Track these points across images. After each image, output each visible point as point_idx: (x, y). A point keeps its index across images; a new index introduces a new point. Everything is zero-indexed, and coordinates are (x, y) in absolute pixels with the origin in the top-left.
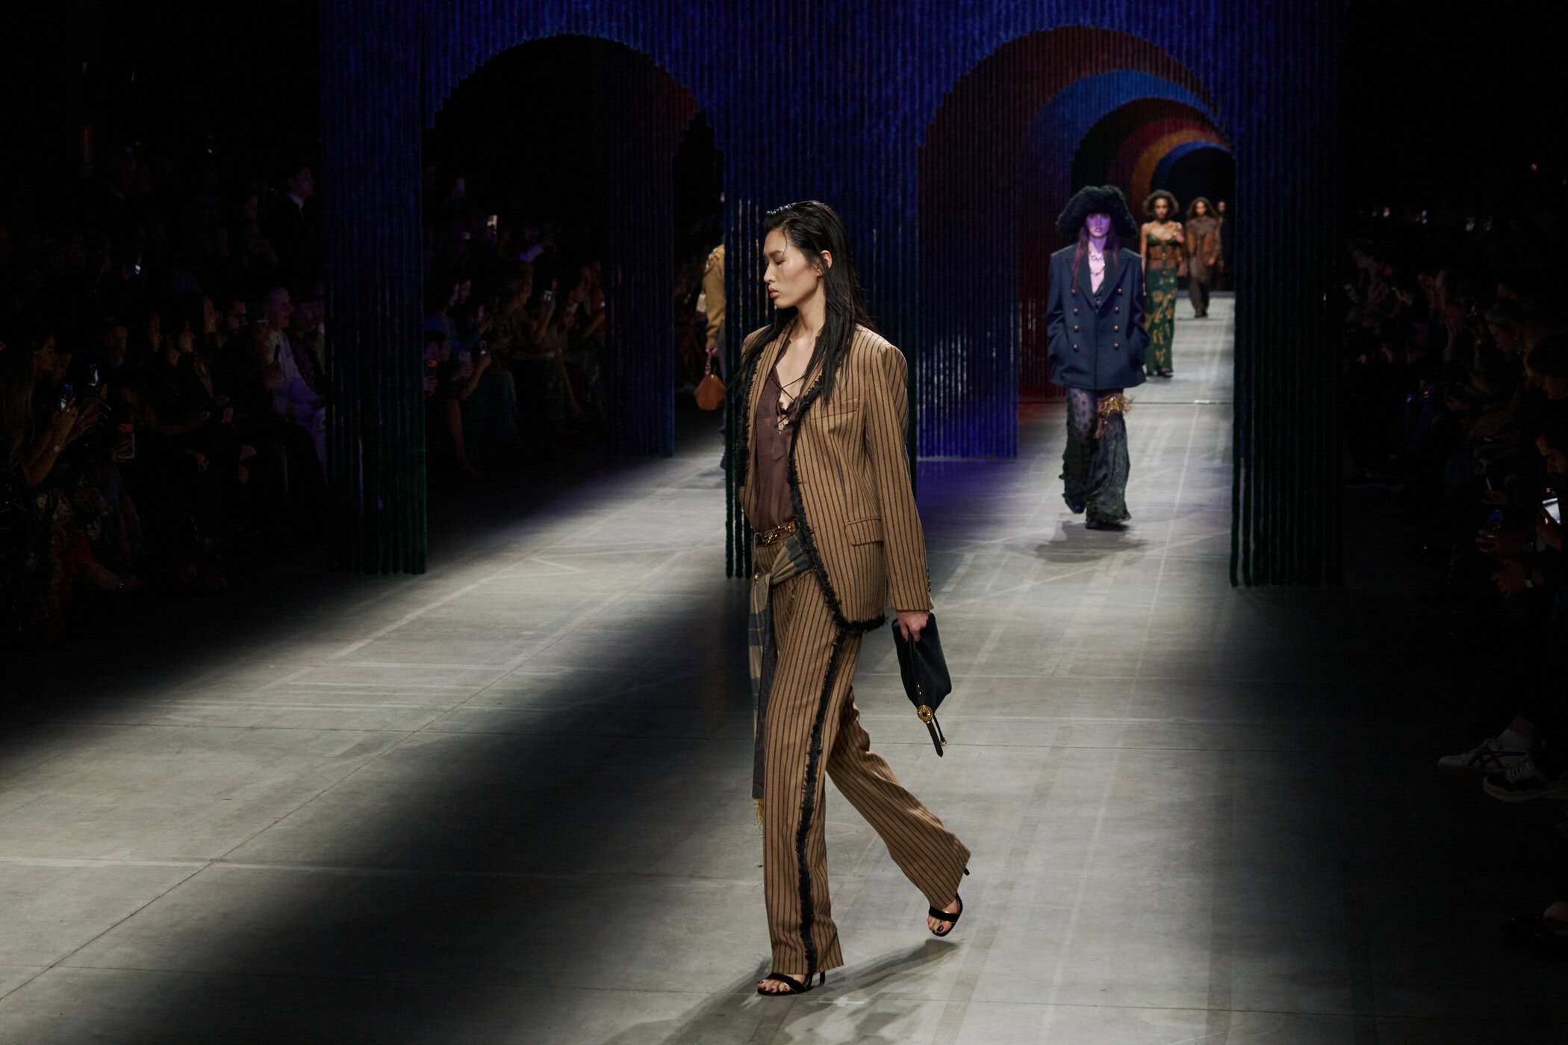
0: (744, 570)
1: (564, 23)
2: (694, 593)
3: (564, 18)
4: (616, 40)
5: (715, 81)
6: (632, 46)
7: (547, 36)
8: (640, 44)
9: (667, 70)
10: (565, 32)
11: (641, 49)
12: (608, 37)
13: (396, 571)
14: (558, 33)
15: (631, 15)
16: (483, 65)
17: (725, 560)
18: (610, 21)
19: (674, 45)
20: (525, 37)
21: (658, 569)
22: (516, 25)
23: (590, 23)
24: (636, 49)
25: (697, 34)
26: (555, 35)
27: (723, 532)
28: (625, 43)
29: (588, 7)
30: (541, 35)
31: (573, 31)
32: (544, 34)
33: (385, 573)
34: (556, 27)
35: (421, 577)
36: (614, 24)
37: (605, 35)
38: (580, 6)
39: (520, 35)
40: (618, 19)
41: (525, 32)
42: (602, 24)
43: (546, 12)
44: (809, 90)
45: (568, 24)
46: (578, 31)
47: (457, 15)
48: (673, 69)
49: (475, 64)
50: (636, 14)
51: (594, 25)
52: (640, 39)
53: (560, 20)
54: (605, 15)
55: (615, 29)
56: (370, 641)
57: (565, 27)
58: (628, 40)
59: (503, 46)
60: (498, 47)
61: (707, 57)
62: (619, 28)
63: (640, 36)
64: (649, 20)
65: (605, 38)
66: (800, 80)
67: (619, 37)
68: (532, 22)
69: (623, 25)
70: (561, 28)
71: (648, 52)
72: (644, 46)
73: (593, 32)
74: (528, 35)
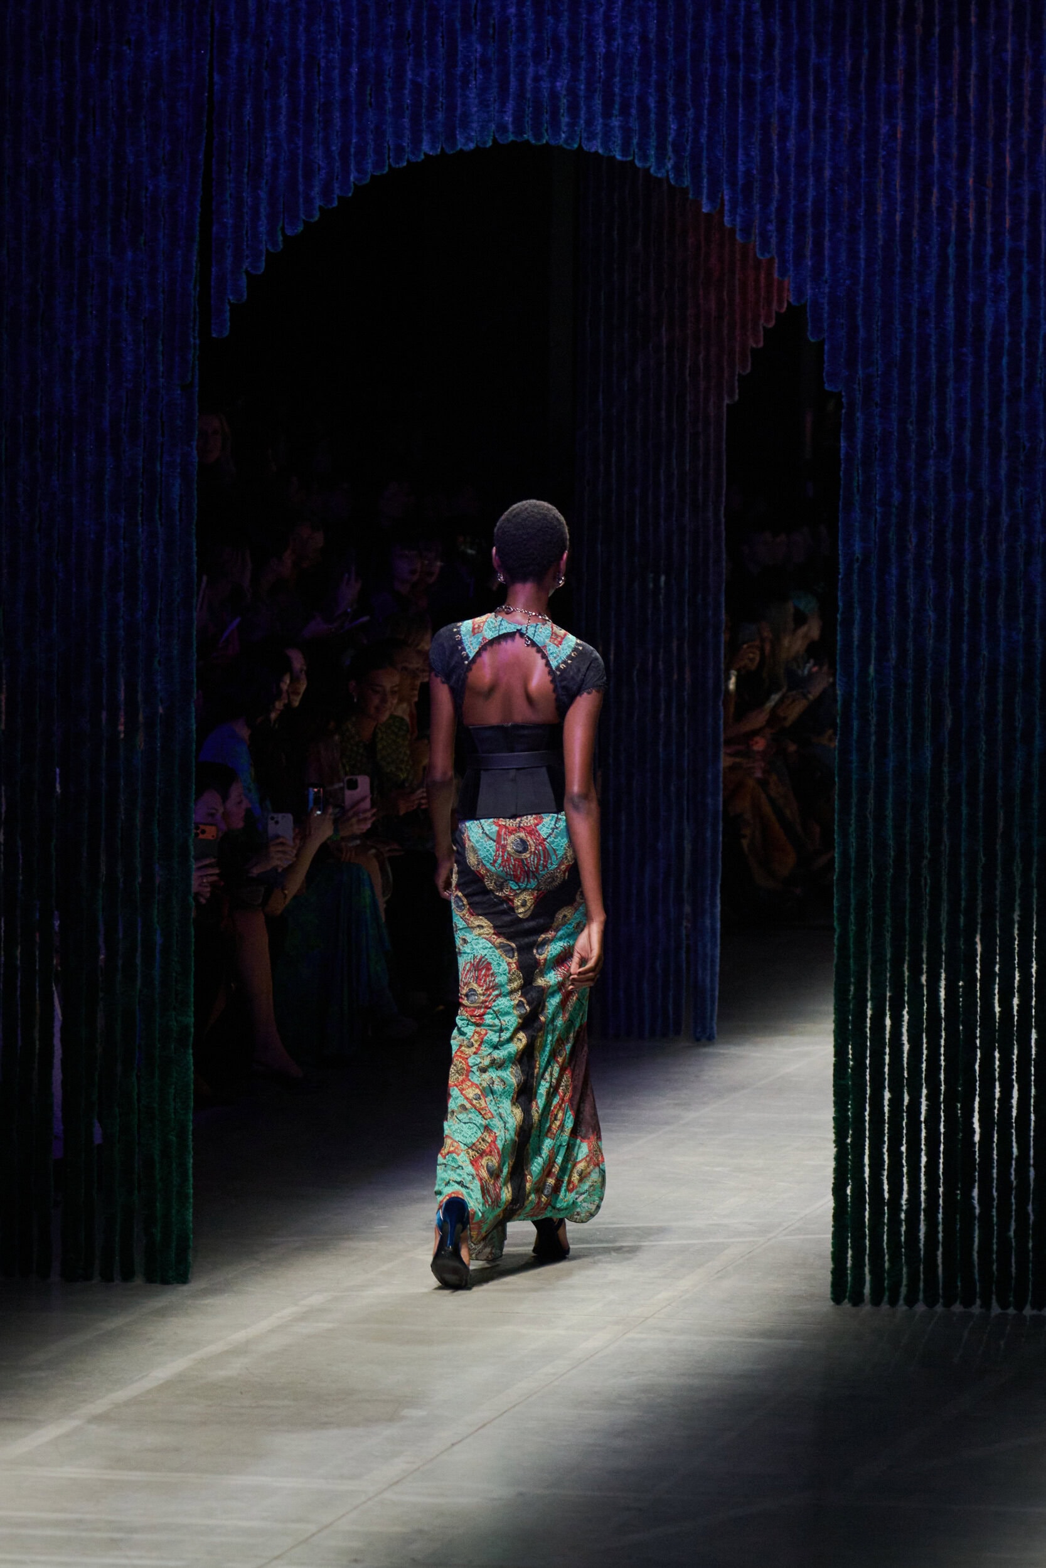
0: (867, 1290)
1: (508, 119)
2: (767, 1334)
3: (511, 105)
4: (619, 157)
5: (827, 244)
6: (652, 170)
7: (472, 146)
8: (669, 165)
9: (726, 219)
10: (511, 138)
11: (672, 176)
12: (600, 151)
13: (128, 1276)
14: (495, 140)
15: (652, 103)
16: (336, 204)
17: (830, 1265)
18: (607, 114)
19: (741, 168)
20: (425, 147)
21: (688, 1283)
22: (406, 121)
23: (565, 120)
24: (659, 175)
25: (791, 143)
26: (490, 144)
27: (828, 1203)
28: (638, 163)
29: (561, 85)
30: (459, 147)
31: (528, 136)
32: (464, 144)
33: (108, 1278)
34: (493, 127)
35: (185, 1288)
36: (616, 122)
37: (596, 147)
38: (545, 85)
39: (416, 142)
40: (625, 111)
41: (426, 137)
42: (589, 122)
43: (472, 94)
44: (1026, 267)
45: (518, 120)
46: (538, 135)
47: (284, 99)
48: (738, 219)
49: (318, 203)
50: (662, 102)
51: (572, 125)
52: (670, 153)
53: (502, 112)
54: (598, 102)
55: (618, 133)
56: (75, 1423)
57: (510, 127)
58: (645, 157)
59: (378, 164)
60: (369, 167)
61: (811, 194)
62: (627, 131)
63: (670, 148)
64: (690, 114)
65: (596, 153)
66: (1008, 245)
67: (625, 151)
68: (441, 116)
69: (635, 125)
70: (502, 128)
71: (687, 182)
72: (677, 169)
73: (570, 138)
74: (433, 147)
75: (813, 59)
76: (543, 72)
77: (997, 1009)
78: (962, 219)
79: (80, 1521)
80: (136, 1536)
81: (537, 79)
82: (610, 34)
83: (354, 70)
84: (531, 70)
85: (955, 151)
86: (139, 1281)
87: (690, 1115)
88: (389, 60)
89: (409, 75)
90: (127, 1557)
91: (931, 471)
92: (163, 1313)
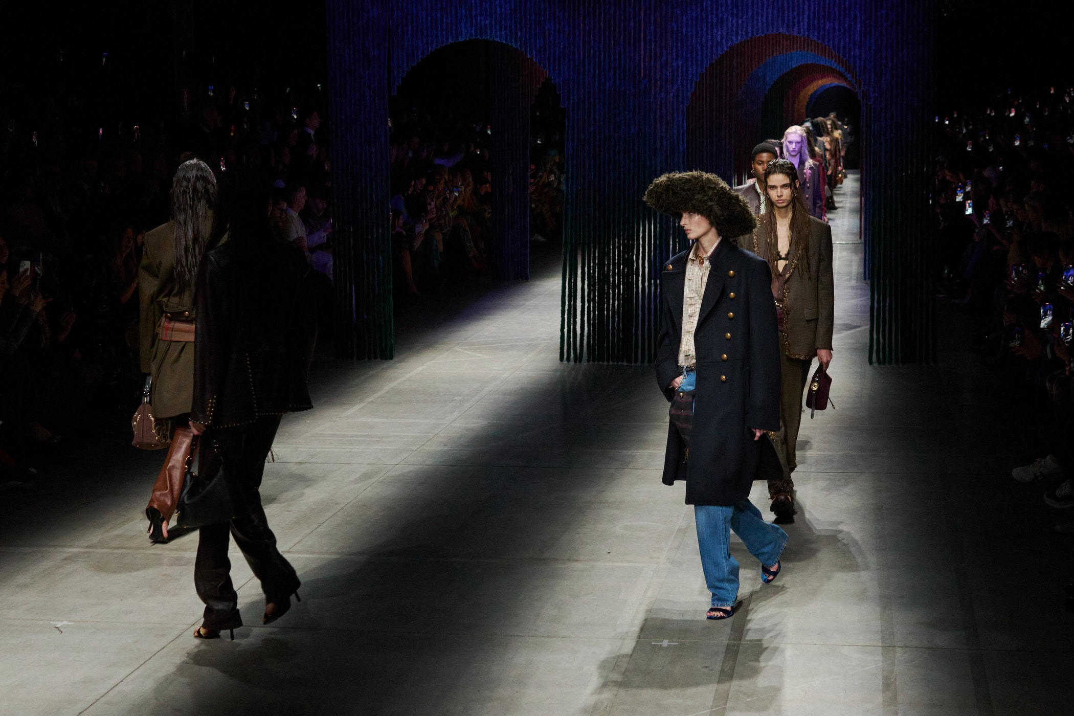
1: (473, 32)
3: (474, 28)
4: (504, 42)
5: (562, 66)
6: (513, 46)
7: (463, 40)
8: (519, 44)
9: (534, 60)
10: (474, 37)
11: (519, 48)
13: (376, 358)
14: (469, 38)
15: (513, 27)
16: (425, 57)
18: (501, 30)
19: (538, 45)
20: (450, 40)
21: (531, 355)
22: (444, 33)
23: (489, 32)
24: (516, 47)
25: (552, 38)
28: (510, 44)
29: (487, 22)
30: (459, 40)
31: (478, 37)
32: (461, 39)
33: (370, 359)
34: (469, 34)
35: (392, 361)
36: (503, 33)
37: (498, 39)
38: (483, 22)
39: (447, 39)
40: (506, 29)
41: (450, 38)
42: (496, 33)
43: (463, 25)
44: (618, 72)
45: (476, 31)
46: (481, 36)
47: (410, 28)
48: (537, 60)
49: (420, 57)
50: (516, 26)
51: (491, 33)
52: (518, 41)
53: (471, 30)
54: (498, 27)
55: (504, 36)
56: (365, 404)
57: (474, 34)
58: (511, 42)
59: (437, 46)
60: (434, 47)
61: (557, 52)
62: (506, 35)
63: (518, 40)
64: (524, 29)
65: (498, 41)
66: (612, 65)
67: (506, 40)
68: (454, 32)
69: (508, 33)
70: (471, 35)
71: (523, 49)
72: (521, 46)
73: (491, 37)
74: (452, 40)
75: (557, 14)
76: (483, 18)
77: (611, 279)
78: (599, 58)
79: (368, 435)
80: (384, 439)
81: (481, 21)
82: (501, 7)
83: (429, 18)
84: (479, 18)
85: (597, 39)
86: (379, 359)
87: (528, 303)
88: (439, 16)
89: (445, 20)
90: (381, 446)
91: (592, 129)
92: (386, 369)
